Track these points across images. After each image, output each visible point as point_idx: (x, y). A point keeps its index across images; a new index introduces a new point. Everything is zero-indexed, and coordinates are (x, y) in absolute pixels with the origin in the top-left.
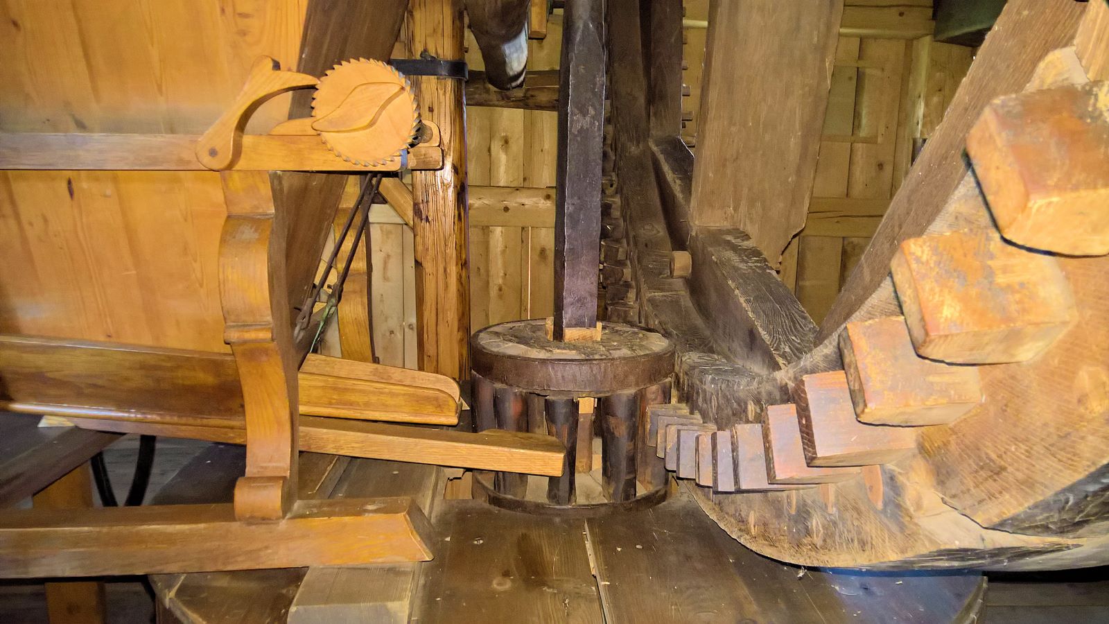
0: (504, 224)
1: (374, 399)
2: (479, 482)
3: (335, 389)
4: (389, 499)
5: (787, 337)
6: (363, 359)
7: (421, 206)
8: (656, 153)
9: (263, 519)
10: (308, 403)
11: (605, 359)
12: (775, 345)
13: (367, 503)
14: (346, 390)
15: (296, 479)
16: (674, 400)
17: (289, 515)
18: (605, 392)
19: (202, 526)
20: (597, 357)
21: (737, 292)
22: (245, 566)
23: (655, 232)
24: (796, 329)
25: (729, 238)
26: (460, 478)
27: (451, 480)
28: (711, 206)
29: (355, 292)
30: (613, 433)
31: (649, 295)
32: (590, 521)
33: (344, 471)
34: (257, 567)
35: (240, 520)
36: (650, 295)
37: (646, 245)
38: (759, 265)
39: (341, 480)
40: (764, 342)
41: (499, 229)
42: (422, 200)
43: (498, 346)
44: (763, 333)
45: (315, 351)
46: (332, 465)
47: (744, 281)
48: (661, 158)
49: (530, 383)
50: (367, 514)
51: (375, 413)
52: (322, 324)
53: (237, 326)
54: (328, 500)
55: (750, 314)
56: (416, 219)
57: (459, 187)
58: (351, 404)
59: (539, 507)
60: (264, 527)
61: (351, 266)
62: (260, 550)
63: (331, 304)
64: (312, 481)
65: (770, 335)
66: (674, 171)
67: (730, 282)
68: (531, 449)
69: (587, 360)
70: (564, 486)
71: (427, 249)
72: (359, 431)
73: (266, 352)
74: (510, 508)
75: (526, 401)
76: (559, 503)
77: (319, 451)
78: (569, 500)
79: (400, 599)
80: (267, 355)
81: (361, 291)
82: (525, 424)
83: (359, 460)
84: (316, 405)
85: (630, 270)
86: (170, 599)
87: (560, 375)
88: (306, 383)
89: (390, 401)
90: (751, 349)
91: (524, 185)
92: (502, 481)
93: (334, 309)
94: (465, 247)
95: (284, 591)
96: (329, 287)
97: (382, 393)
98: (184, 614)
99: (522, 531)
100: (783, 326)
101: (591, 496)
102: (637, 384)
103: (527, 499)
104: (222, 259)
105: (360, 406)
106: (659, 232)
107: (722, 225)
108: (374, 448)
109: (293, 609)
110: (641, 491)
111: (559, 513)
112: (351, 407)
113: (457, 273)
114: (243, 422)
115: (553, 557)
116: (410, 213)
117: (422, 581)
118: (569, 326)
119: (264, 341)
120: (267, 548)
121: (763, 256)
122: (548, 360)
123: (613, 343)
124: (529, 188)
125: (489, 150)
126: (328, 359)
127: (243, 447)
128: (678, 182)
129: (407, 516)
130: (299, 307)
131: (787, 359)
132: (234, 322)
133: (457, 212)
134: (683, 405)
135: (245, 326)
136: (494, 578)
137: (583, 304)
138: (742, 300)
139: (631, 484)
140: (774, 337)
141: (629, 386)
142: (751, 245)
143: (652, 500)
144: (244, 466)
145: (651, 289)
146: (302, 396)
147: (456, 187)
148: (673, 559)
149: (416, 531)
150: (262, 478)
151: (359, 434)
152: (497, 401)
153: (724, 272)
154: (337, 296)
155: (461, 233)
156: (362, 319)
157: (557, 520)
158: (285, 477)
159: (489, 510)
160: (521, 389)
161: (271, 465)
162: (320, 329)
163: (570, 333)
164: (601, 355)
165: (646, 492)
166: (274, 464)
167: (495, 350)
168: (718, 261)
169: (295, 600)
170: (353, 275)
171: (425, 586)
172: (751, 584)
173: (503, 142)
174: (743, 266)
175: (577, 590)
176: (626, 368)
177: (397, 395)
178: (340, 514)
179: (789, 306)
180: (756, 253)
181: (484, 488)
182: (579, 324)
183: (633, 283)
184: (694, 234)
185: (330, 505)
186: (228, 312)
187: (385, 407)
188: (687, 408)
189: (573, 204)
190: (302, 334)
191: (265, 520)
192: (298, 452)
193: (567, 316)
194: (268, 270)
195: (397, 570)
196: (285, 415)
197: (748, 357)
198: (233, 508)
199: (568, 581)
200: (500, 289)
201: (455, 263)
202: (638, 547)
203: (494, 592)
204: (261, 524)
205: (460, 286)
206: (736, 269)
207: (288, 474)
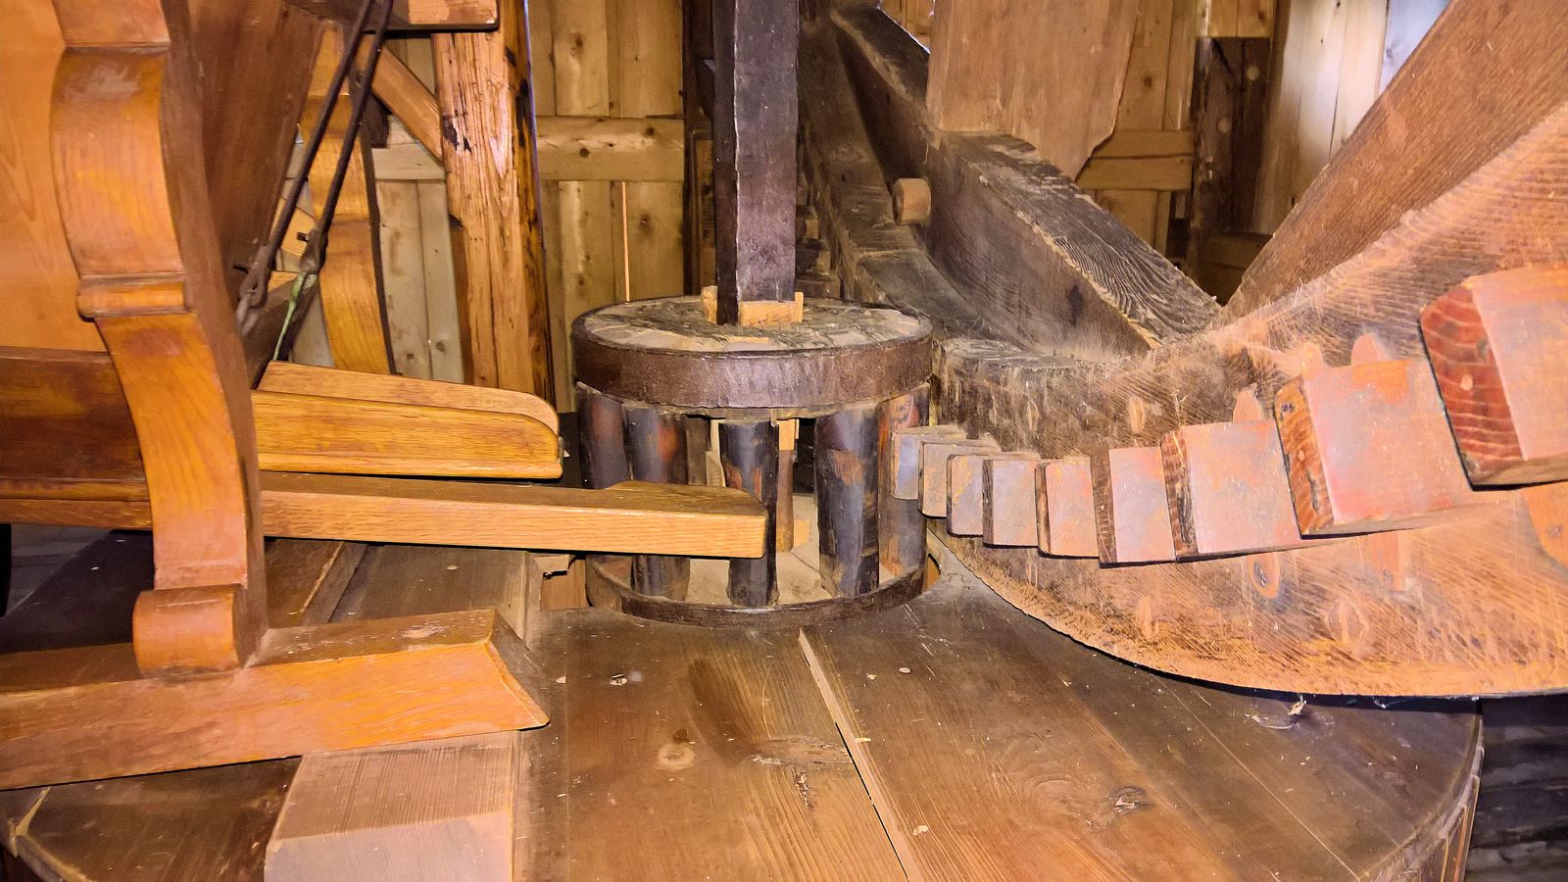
0: (584, 177)
1: (402, 436)
2: (600, 576)
3: (327, 420)
4: (451, 616)
5: (1144, 296)
6: (376, 371)
7: (454, 122)
8: (847, 30)
9: (199, 670)
10: (276, 449)
11: (824, 349)
12: (1129, 309)
13: (408, 627)
14: (347, 422)
15: (262, 590)
16: (932, 420)
17: (252, 660)
18: (825, 407)
19: (72, 691)
20: (808, 346)
21: (1036, 229)
22: (170, 765)
23: (854, 156)
24: (1153, 281)
25: (999, 149)
26: (564, 573)
27: (549, 577)
28: (964, 94)
29: (348, 253)
30: (840, 480)
31: (859, 255)
32: (810, 631)
33: (356, 570)
34: (195, 764)
35: (150, 676)
36: (861, 256)
37: (844, 178)
38: (1060, 187)
39: (350, 588)
40: (1107, 304)
41: (574, 185)
42: (456, 111)
43: (626, 335)
44: (1101, 291)
45: (283, 358)
46: (332, 560)
47: (1044, 211)
48: (858, 36)
49: (693, 396)
50: (411, 648)
51: (407, 462)
52: (292, 307)
53: (107, 281)
54: (330, 625)
55: (1070, 262)
56: (446, 143)
57: (518, 88)
58: (358, 447)
59: (716, 613)
60: (202, 685)
61: (339, 209)
62: (197, 731)
63: (307, 269)
64: (296, 591)
65: (1114, 293)
66: (883, 53)
67: (1020, 214)
68: (706, 512)
69: (792, 351)
70: (758, 574)
71: (469, 197)
72: (381, 494)
73: (175, 335)
74: (663, 618)
75: (679, 429)
76: (749, 605)
77: (304, 535)
78: (768, 599)
79: (493, 806)
80: (178, 343)
81: (361, 253)
82: (680, 470)
83: (380, 549)
84: (293, 451)
85: (816, 221)
86: (19, 838)
87: (744, 380)
88: (271, 411)
89: (437, 440)
90: (1074, 323)
91: (612, 116)
92: (645, 571)
93: (312, 278)
94: (533, 193)
95: (255, 804)
96: (301, 237)
97: (417, 425)
98: (46, 866)
99: (695, 656)
100: (1130, 279)
101: (801, 589)
102: (879, 392)
103: (688, 600)
104: (57, 137)
105: (376, 450)
106: (861, 157)
107: (982, 129)
108: (413, 525)
109: (274, 846)
110: (887, 576)
111: (750, 622)
112: (361, 453)
113: (523, 236)
114: (144, 488)
115: (758, 698)
116: (435, 134)
117: (525, 763)
118: (745, 299)
119: (168, 310)
120: (211, 725)
121: (1063, 174)
122: (723, 353)
123: (829, 325)
124: (619, 119)
125: (552, 58)
126: (310, 370)
127: (146, 536)
128: (892, 68)
129: (491, 646)
130: (242, 263)
131: (1155, 332)
132: (98, 273)
133: (516, 130)
134: (953, 427)
135: (122, 281)
136: (660, 746)
137: (771, 259)
138: (1049, 240)
139: (871, 565)
140: (1121, 295)
141: (865, 396)
142: (1039, 158)
143: (909, 589)
144: (152, 570)
145: (863, 246)
146: (263, 435)
147: (514, 88)
148: (968, 687)
149: (512, 674)
150: (187, 591)
151: (382, 499)
152: (628, 434)
153: (1006, 199)
154: (317, 255)
155: (525, 166)
156: (367, 301)
157: (753, 633)
158: (239, 585)
159: (627, 623)
160: (674, 409)
161: (207, 563)
162: (289, 316)
163: (750, 311)
164: (815, 343)
165: (893, 577)
166: (214, 563)
167: (623, 341)
168: (991, 183)
169: (278, 825)
170: (344, 223)
171: (531, 771)
172: (1112, 723)
173: (574, 45)
174: (1032, 189)
175: (816, 758)
176: (860, 364)
177: (446, 428)
178: (356, 651)
179: (1131, 248)
180: (1049, 170)
181: (614, 586)
182: (766, 294)
183: (824, 241)
184: (936, 145)
185: (332, 635)
186: (83, 253)
187: (425, 450)
188: (962, 431)
189: (750, 74)
190: (253, 318)
191: (204, 672)
192: (262, 540)
193: (744, 279)
194: (164, 160)
195: (480, 747)
196: (228, 464)
197: (1065, 338)
198: (133, 655)
199: (796, 741)
200: (581, 282)
201: (517, 219)
202: (902, 670)
203: (666, 773)
204: (195, 679)
205: (528, 257)
206: (1026, 195)
207: (244, 580)
